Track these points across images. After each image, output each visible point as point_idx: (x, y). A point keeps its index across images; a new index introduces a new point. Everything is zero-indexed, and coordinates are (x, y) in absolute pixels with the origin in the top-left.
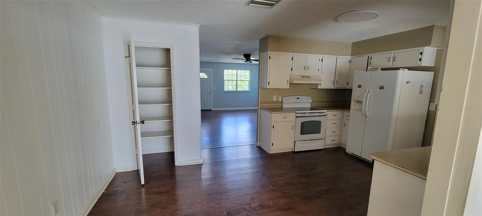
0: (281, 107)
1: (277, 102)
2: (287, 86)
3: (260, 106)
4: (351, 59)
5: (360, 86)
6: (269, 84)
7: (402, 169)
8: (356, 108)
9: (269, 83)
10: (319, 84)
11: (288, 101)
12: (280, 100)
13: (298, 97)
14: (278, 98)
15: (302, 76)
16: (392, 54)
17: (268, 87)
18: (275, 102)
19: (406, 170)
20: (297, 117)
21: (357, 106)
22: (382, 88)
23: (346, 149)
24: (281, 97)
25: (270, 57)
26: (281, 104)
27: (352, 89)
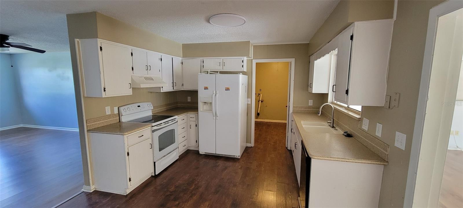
0: (119, 121)
1: (112, 115)
2: (130, 92)
3: (87, 126)
4: (182, 60)
5: (206, 88)
6: (105, 91)
7: (344, 161)
8: (205, 109)
9: (105, 89)
10: (161, 87)
11: (128, 112)
12: (116, 112)
13: (139, 104)
14: (112, 110)
15: (144, 78)
16: (220, 59)
17: (104, 96)
18: (109, 116)
19: (348, 160)
20: (153, 131)
21: (206, 107)
22: (227, 89)
23: (199, 151)
24: (117, 107)
25: (101, 48)
26: (118, 118)
27: (198, 91)
